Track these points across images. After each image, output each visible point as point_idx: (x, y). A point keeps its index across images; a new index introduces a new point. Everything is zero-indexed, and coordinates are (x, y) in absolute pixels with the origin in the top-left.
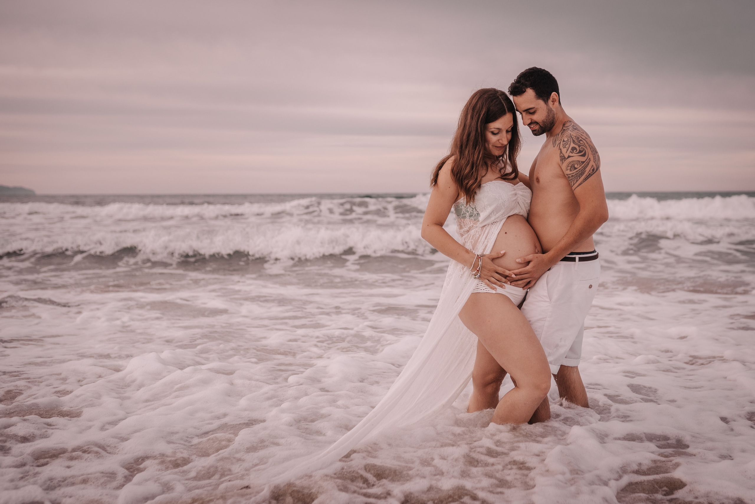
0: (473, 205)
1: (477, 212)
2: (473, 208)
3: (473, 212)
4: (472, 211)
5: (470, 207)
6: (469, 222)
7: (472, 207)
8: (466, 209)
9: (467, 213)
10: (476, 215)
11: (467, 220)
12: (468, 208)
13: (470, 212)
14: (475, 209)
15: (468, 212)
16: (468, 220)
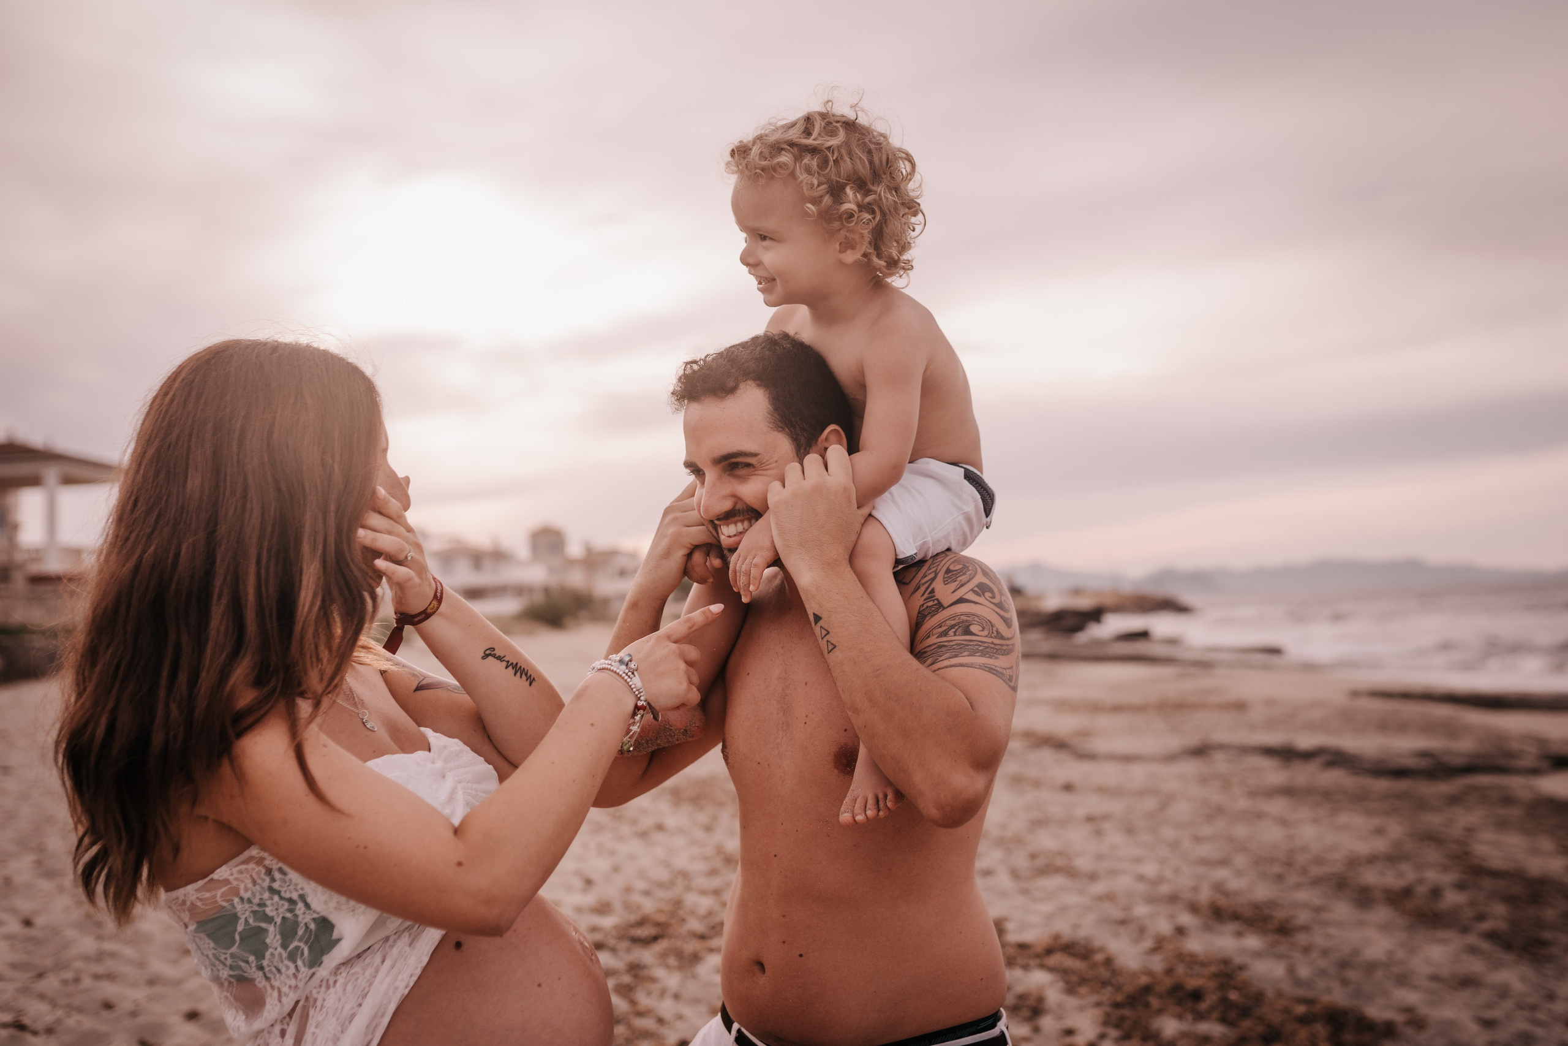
0: (292, 887)
1: (315, 916)
2: (291, 901)
3: (296, 916)
4: (290, 910)
5: (276, 898)
6: (287, 962)
7: (287, 895)
8: (256, 908)
9: (263, 925)
10: (312, 926)
11: (276, 953)
12: (269, 903)
13: (278, 920)
14: (300, 905)
15: (270, 920)
16: (280, 955)
